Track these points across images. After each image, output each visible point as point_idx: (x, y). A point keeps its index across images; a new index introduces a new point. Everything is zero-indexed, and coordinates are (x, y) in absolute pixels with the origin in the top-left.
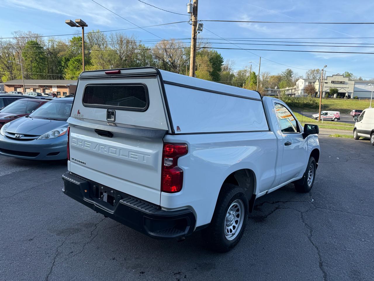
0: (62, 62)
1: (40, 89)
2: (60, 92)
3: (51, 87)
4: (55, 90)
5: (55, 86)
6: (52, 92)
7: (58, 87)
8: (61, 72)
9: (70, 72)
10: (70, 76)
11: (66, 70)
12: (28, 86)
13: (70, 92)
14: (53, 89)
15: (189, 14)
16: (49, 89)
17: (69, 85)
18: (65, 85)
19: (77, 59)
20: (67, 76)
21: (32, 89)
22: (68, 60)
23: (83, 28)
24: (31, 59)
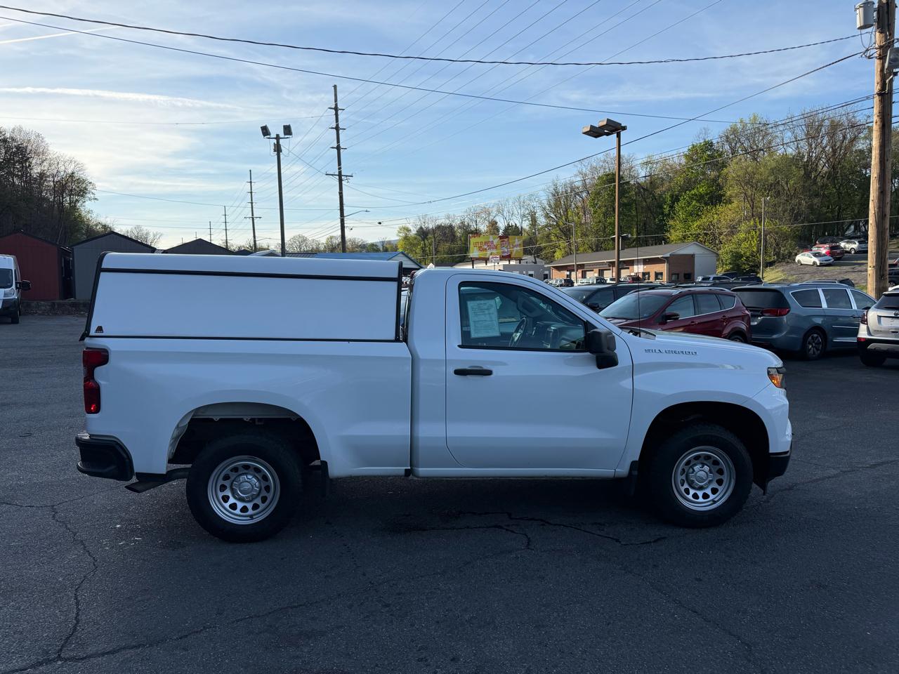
0: (665, 207)
1: (610, 270)
2: (649, 273)
3: (631, 263)
4: (639, 269)
5: (638, 262)
6: (633, 274)
7: (646, 262)
8: (662, 228)
9: (679, 225)
10: (680, 234)
11: (671, 222)
12: (589, 265)
13: (669, 270)
14: (635, 267)
15: (859, 31)
16: (628, 268)
17: (668, 255)
18: (659, 256)
19: (696, 195)
20: (674, 235)
21: (598, 270)
22: (675, 199)
23: (619, 136)
24: (604, 209)
